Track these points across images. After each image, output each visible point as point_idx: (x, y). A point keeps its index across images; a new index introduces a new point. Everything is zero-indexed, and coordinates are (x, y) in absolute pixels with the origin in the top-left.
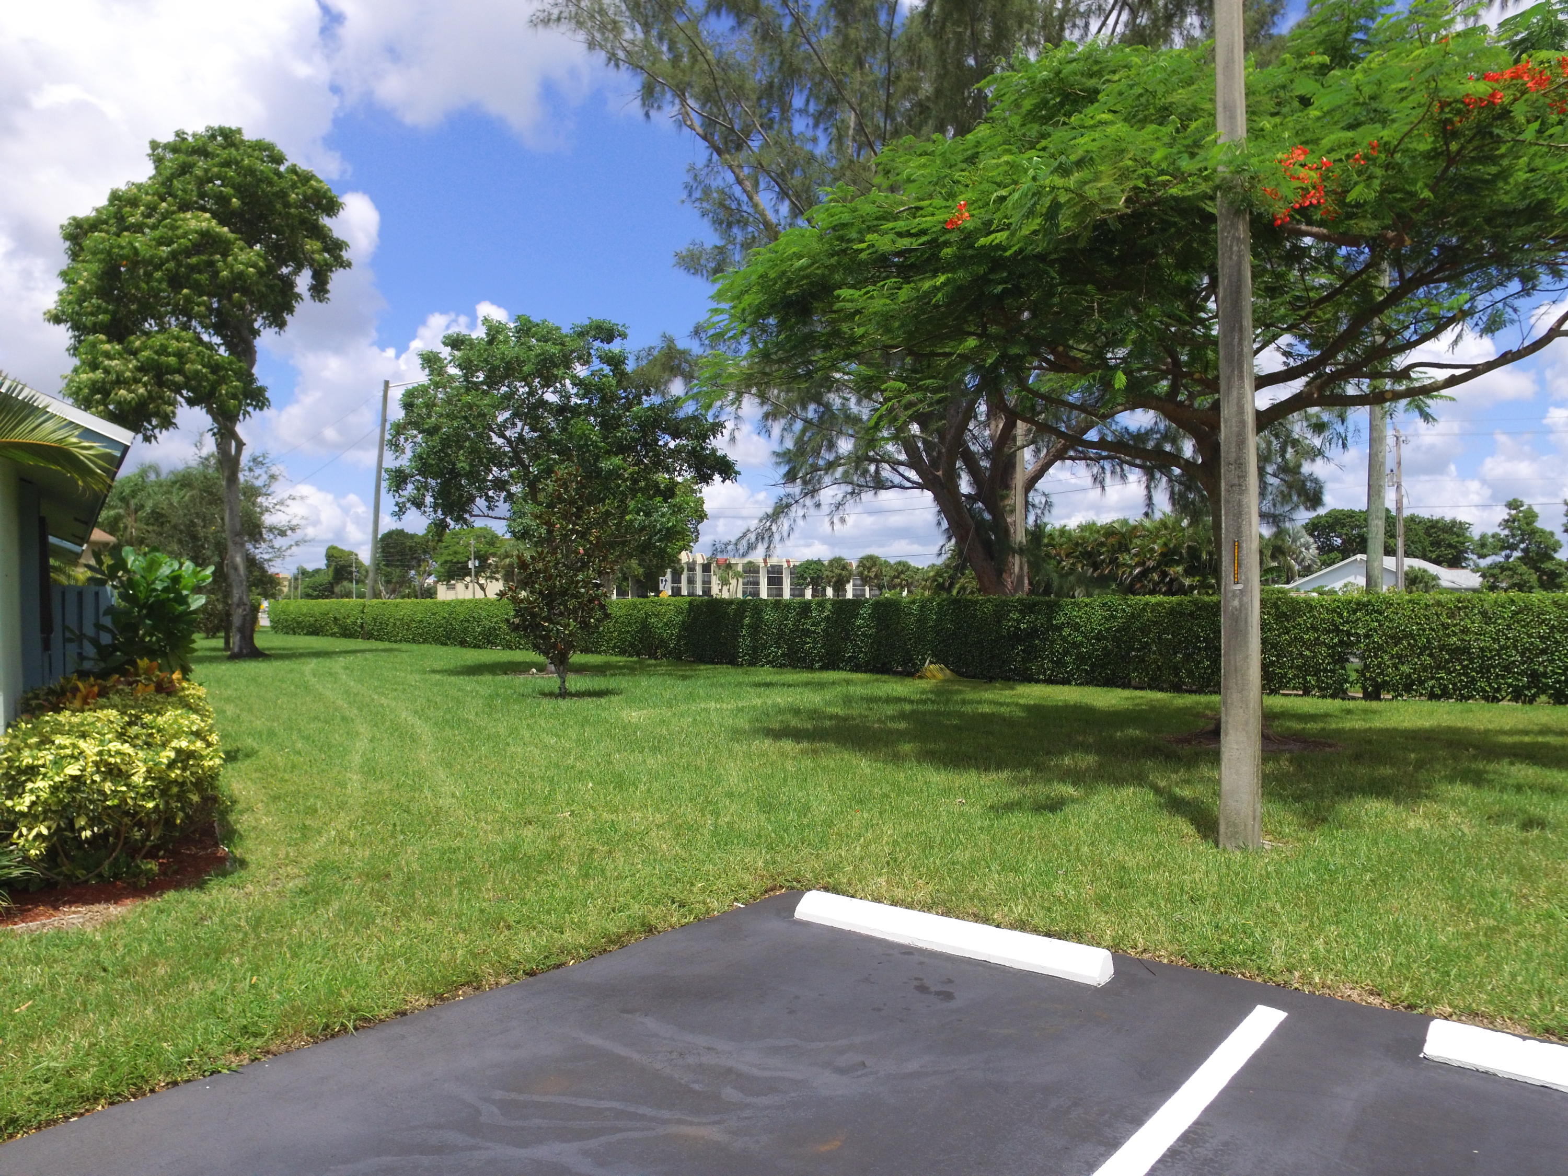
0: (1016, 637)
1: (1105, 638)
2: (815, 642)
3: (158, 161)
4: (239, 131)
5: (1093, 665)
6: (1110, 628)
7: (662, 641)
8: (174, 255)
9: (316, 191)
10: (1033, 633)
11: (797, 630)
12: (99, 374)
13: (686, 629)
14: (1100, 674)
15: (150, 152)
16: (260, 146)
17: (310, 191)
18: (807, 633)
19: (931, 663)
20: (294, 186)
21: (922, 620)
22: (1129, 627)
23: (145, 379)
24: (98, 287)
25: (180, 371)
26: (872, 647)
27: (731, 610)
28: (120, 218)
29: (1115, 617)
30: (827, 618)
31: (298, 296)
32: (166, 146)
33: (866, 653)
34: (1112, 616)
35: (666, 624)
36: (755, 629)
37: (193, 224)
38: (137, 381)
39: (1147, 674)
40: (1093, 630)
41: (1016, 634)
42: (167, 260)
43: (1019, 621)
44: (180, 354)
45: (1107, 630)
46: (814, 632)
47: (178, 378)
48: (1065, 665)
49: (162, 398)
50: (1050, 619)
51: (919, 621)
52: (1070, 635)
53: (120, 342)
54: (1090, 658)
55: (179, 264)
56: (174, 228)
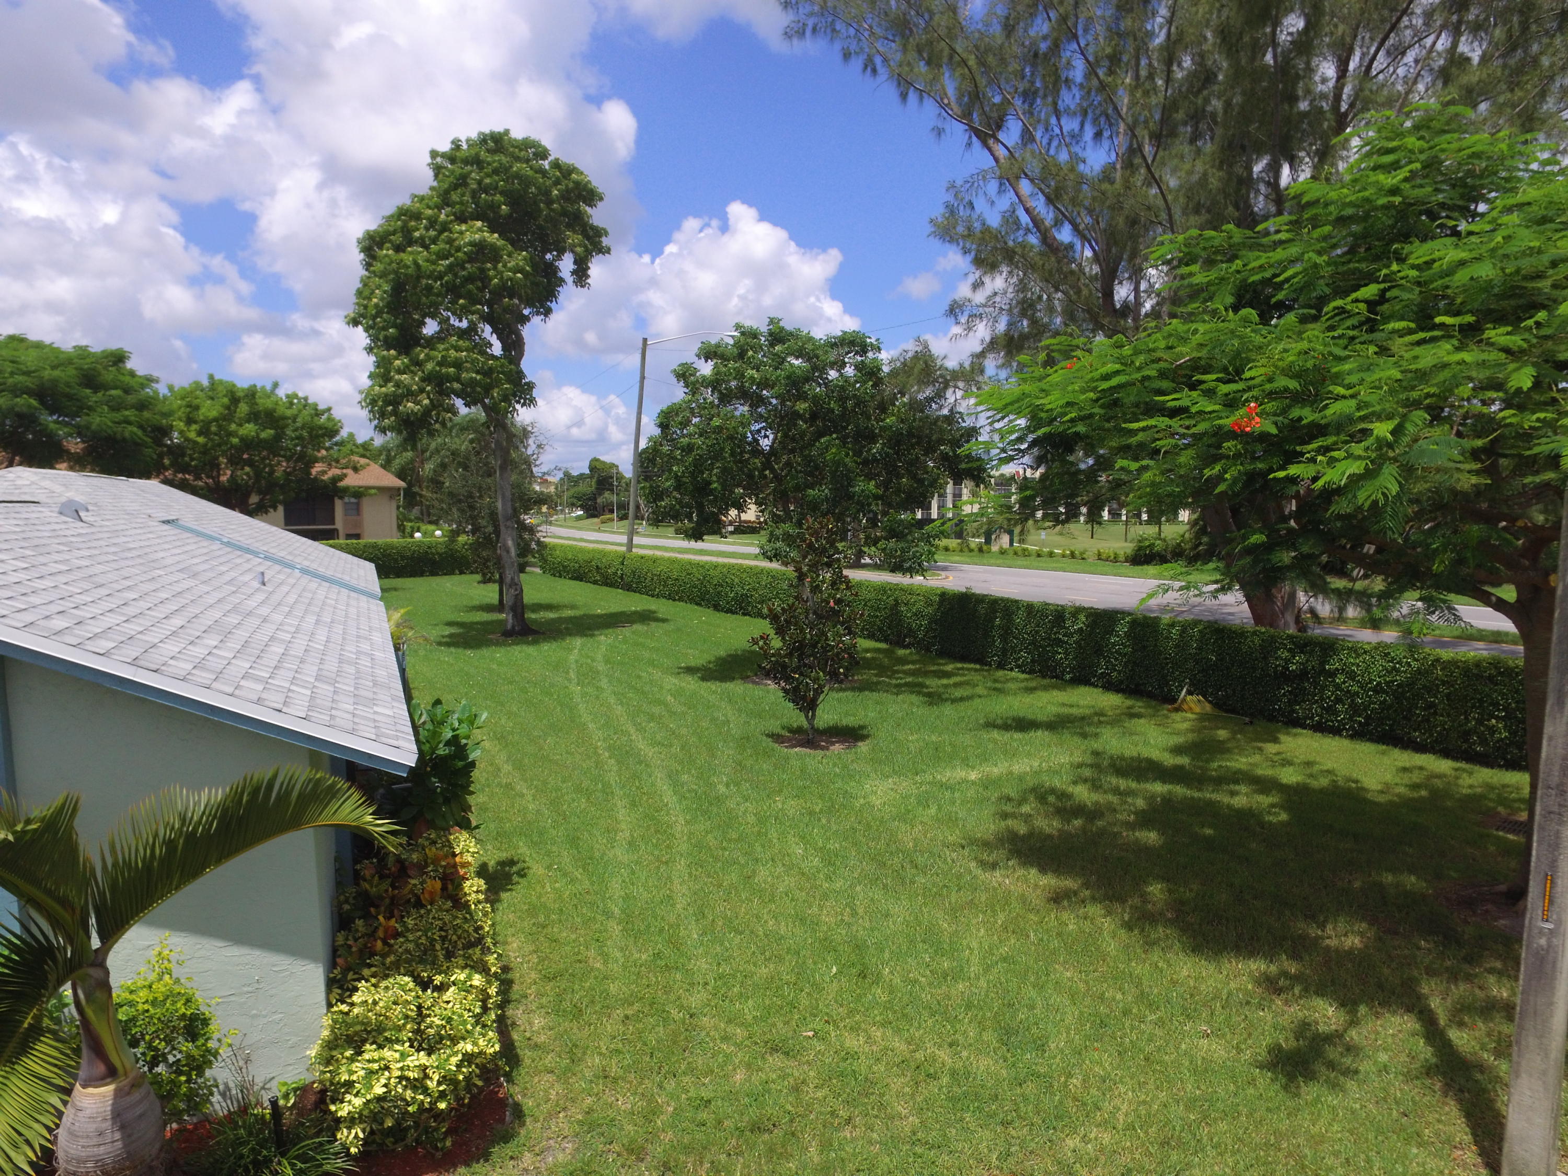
0: (1285, 676)
1: (1384, 692)
2: (1067, 653)
3: (438, 170)
4: (507, 132)
5: (1368, 718)
6: (1393, 682)
7: (910, 630)
8: (450, 268)
9: (577, 183)
10: (1303, 675)
11: (1049, 639)
12: (390, 388)
13: (936, 622)
14: (1375, 728)
15: (429, 161)
16: (527, 144)
17: (571, 185)
18: (1059, 643)
19: (1189, 693)
20: (557, 182)
21: (1181, 646)
22: (1413, 683)
23: (429, 388)
24: (388, 303)
25: (458, 380)
26: (1126, 665)
27: (982, 609)
28: (406, 232)
29: (1398, 671)
30: (1081, 629)
31: (562, 281)
32: (443, 155)
33: (1119, 672)
34: (1394, 668)
35: (915, 614)
36: (1006, 633)
37: (468, 237)
38: (422, 391)
39: (1432, 735)
40: (1371, 681)
41: (1282, 674)
42: (446, 274)
43: (1287, 661)
44: (458, 365)
45: (1387, 683)
46: (1066, 643)
47: (456, 386)
48: (1337, 714)
49: (441, 405)
50: (1323, 663)
51: (1177, 646)
52: (1344, 682)
53: (407, 354)
54: (1365, 710)
55: (456, 275)
56: (450, 241)
